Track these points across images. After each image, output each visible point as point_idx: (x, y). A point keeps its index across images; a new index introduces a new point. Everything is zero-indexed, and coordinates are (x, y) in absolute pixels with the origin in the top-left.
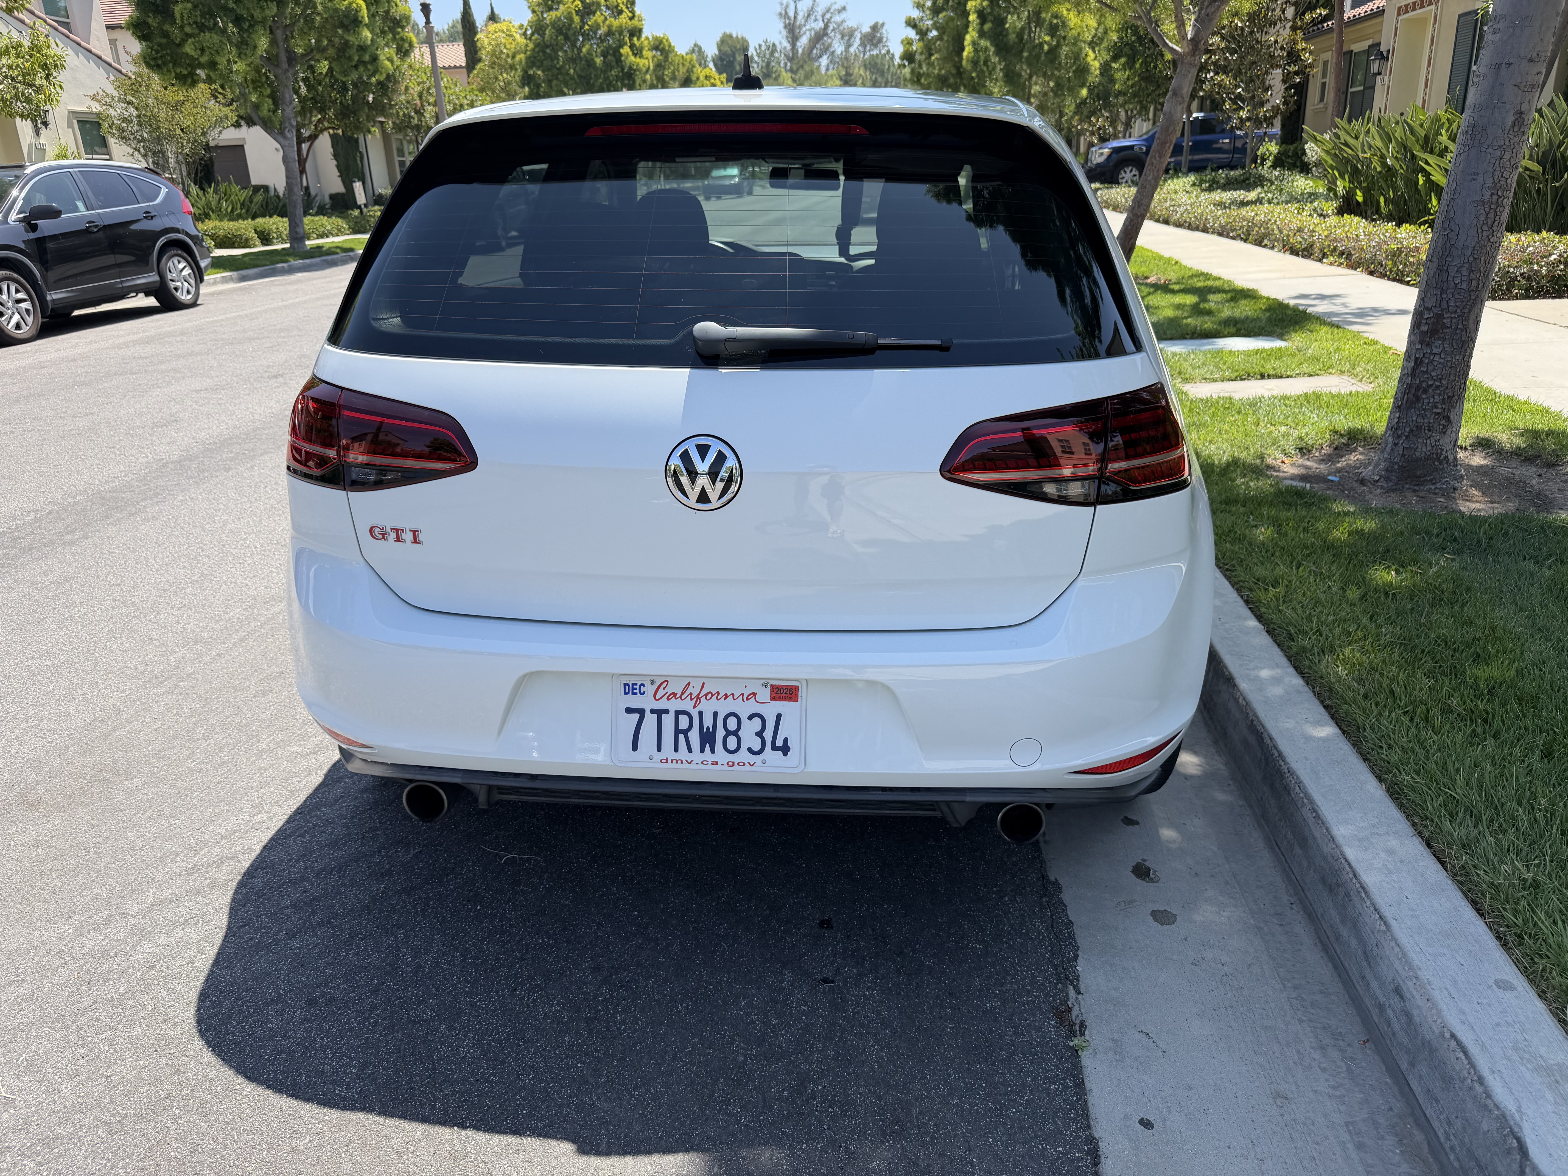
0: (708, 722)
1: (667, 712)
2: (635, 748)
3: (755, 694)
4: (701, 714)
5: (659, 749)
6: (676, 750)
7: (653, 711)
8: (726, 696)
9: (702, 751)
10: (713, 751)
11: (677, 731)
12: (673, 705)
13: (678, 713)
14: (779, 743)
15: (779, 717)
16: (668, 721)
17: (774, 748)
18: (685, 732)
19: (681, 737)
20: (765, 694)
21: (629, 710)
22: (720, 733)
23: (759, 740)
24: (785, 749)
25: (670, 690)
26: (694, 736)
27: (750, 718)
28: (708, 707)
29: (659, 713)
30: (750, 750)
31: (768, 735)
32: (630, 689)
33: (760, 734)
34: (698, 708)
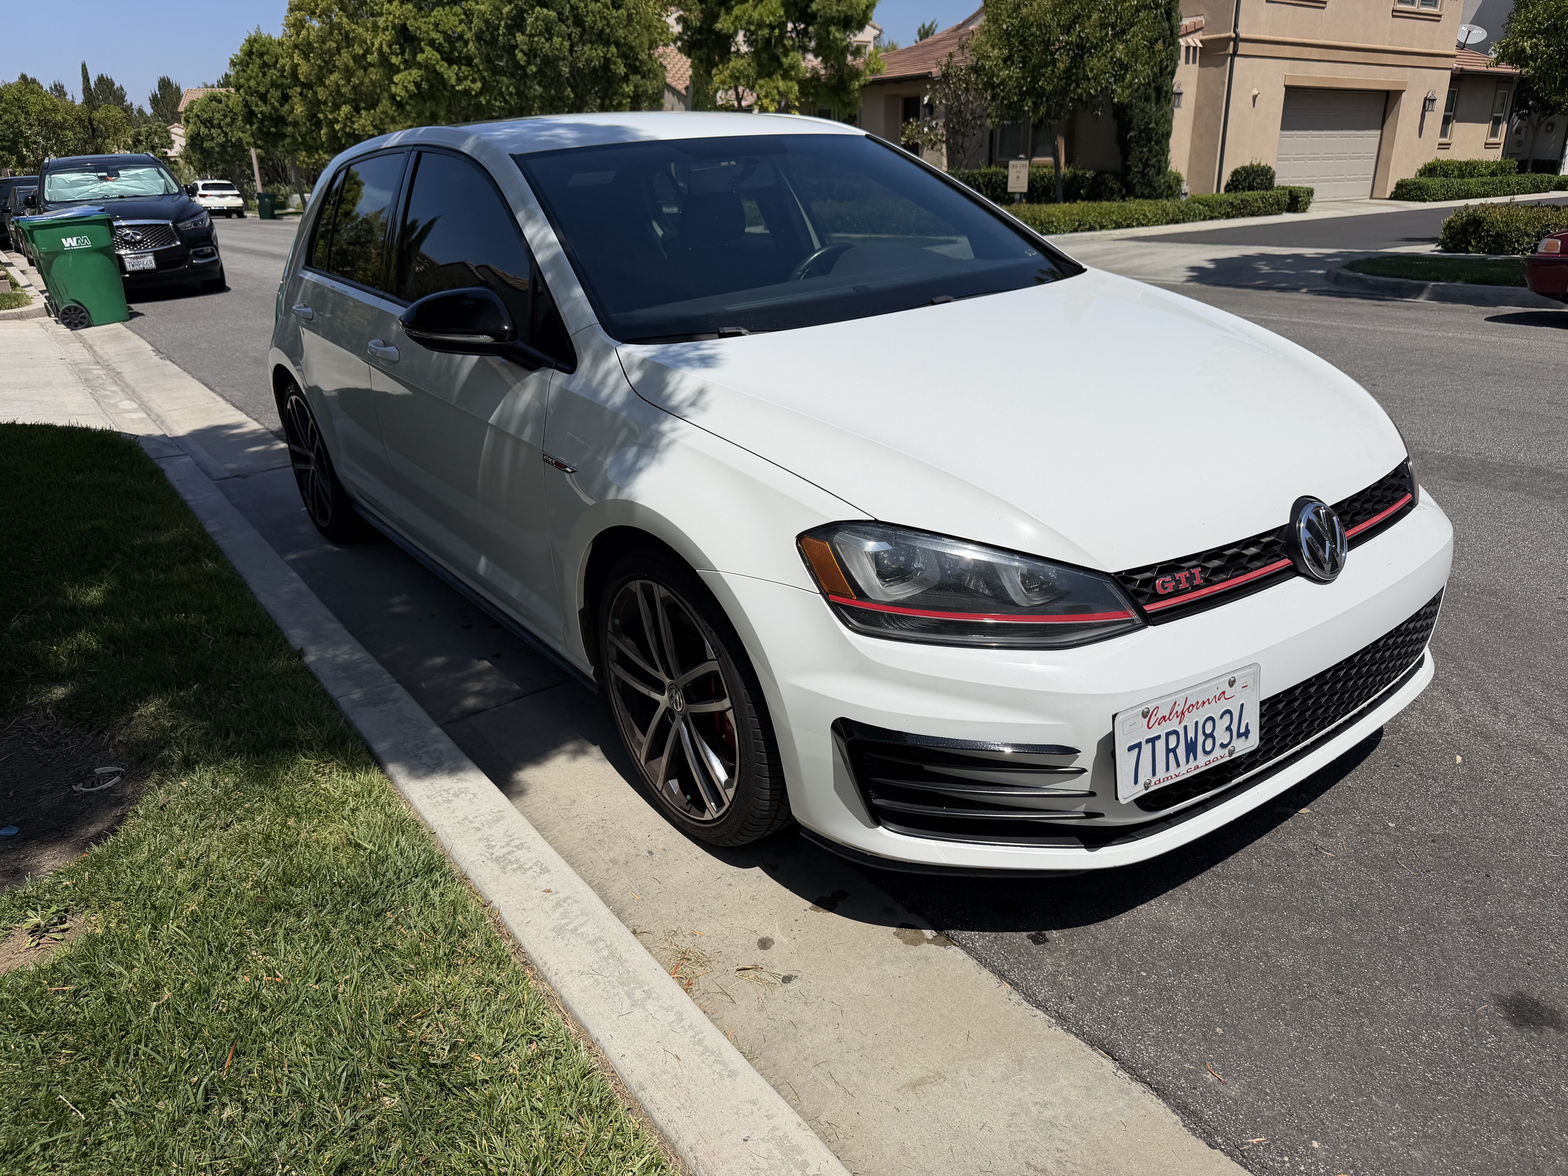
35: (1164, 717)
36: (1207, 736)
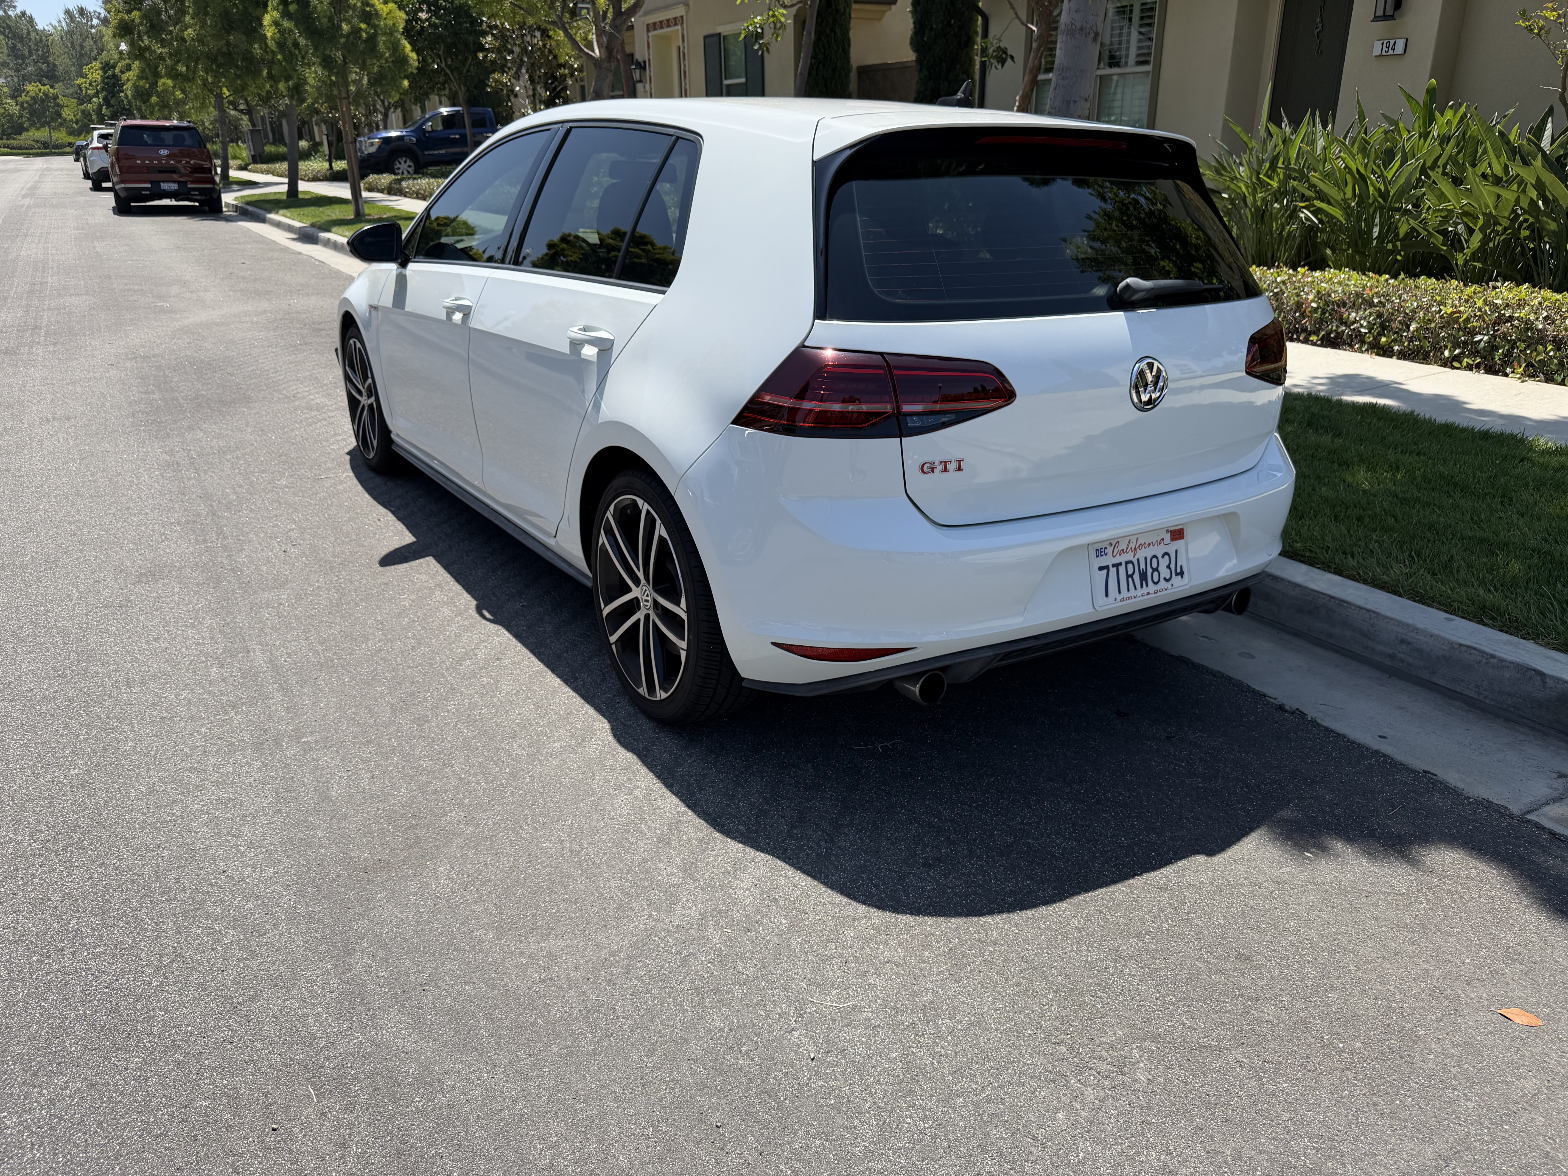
0: (1143, 566)
1: (1120, 564)
2: (1107, 595)
3: (1163, 539)
4: (1138, 560)
5: (1120, 592)
6: (1128, 590)
7: (1114, 566)
8: (1149, 544)
9: (1142, 587)
10: (1147, 586)
11: (1128, 576)
12: (1123, 559)
13: (1127, 563)
14: (1178, 571)
15: (1176, 551)
16: (1122, 569)
17: (1177, 574)
18: (1132, 576)
19: (1130, 579)
20: (1167, 537)
21: (1101, 569)
22: (1150, 571)
23: (1168, 570)
24: (1181, 574)
25: (1120, 548)
26: (1137, 577)
27: (1163, 557)
28: (1141, 554)
29: (1117, 566)
30: (1165, 579)
31: (1173, 566)
32: (1100, 552)
33: (1169, 567)
34: (1137, 557)
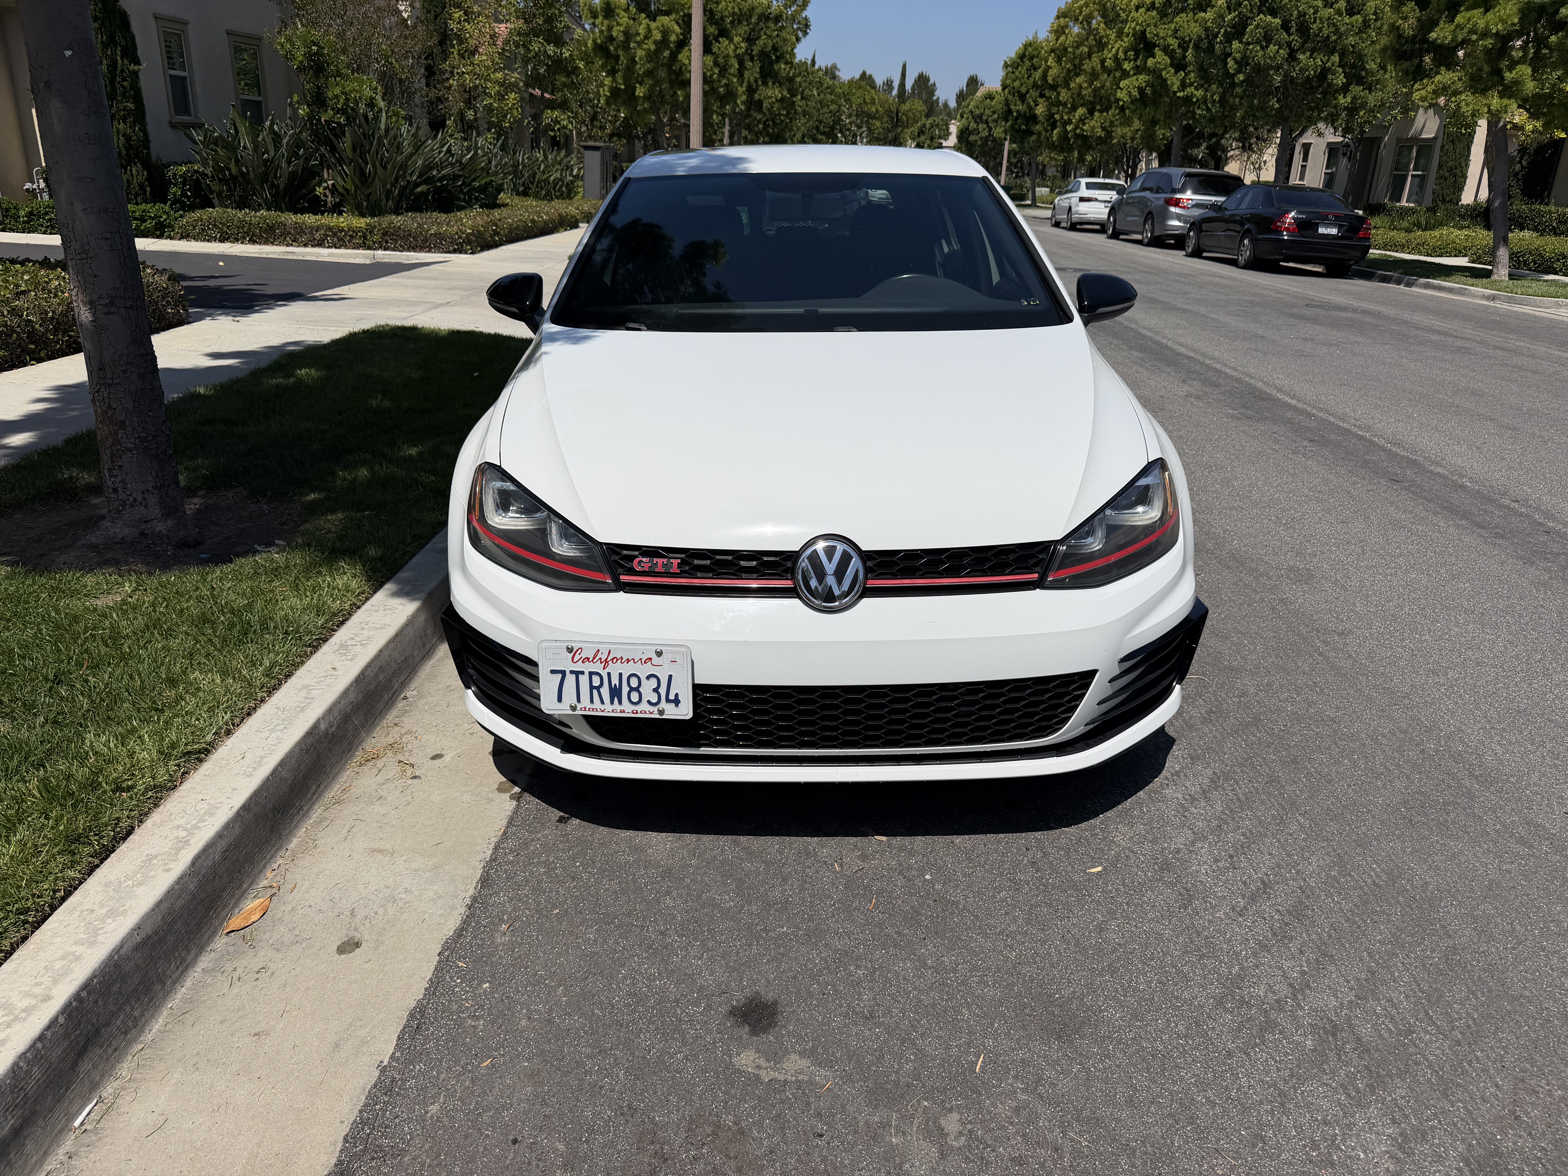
35: (588, 659)
36: (632, 689)
